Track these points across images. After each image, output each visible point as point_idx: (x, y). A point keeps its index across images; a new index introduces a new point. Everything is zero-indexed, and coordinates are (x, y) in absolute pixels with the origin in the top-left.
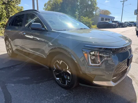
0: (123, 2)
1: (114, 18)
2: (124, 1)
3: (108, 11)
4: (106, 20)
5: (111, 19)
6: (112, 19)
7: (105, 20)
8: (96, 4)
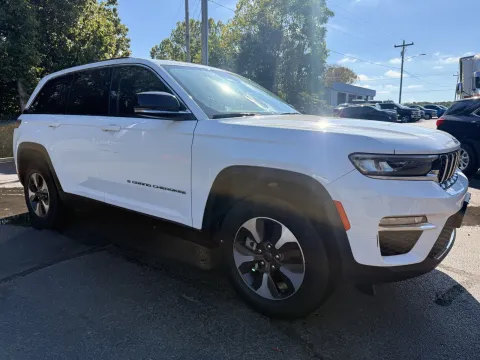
0: (401, 49)
1: (373, 93)
2: (404, 45)
3: (347, 70)
5: (363, 97)
6: (369, 98)
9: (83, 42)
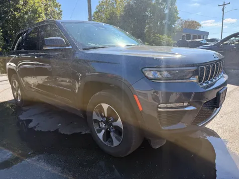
1: (207, 34)
2: (224, 5)
3: (196, 22)
4: (194, 37)
5: (202, 36)
6: (205, 36)
7: (193, 39)
8: (177, 12)
9: (26, 13)
